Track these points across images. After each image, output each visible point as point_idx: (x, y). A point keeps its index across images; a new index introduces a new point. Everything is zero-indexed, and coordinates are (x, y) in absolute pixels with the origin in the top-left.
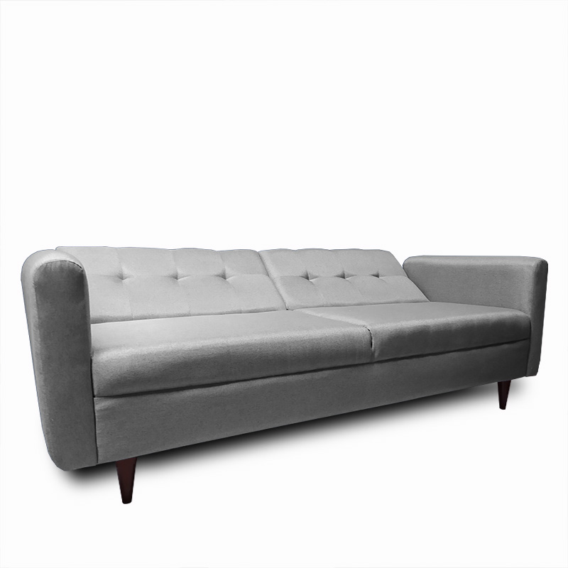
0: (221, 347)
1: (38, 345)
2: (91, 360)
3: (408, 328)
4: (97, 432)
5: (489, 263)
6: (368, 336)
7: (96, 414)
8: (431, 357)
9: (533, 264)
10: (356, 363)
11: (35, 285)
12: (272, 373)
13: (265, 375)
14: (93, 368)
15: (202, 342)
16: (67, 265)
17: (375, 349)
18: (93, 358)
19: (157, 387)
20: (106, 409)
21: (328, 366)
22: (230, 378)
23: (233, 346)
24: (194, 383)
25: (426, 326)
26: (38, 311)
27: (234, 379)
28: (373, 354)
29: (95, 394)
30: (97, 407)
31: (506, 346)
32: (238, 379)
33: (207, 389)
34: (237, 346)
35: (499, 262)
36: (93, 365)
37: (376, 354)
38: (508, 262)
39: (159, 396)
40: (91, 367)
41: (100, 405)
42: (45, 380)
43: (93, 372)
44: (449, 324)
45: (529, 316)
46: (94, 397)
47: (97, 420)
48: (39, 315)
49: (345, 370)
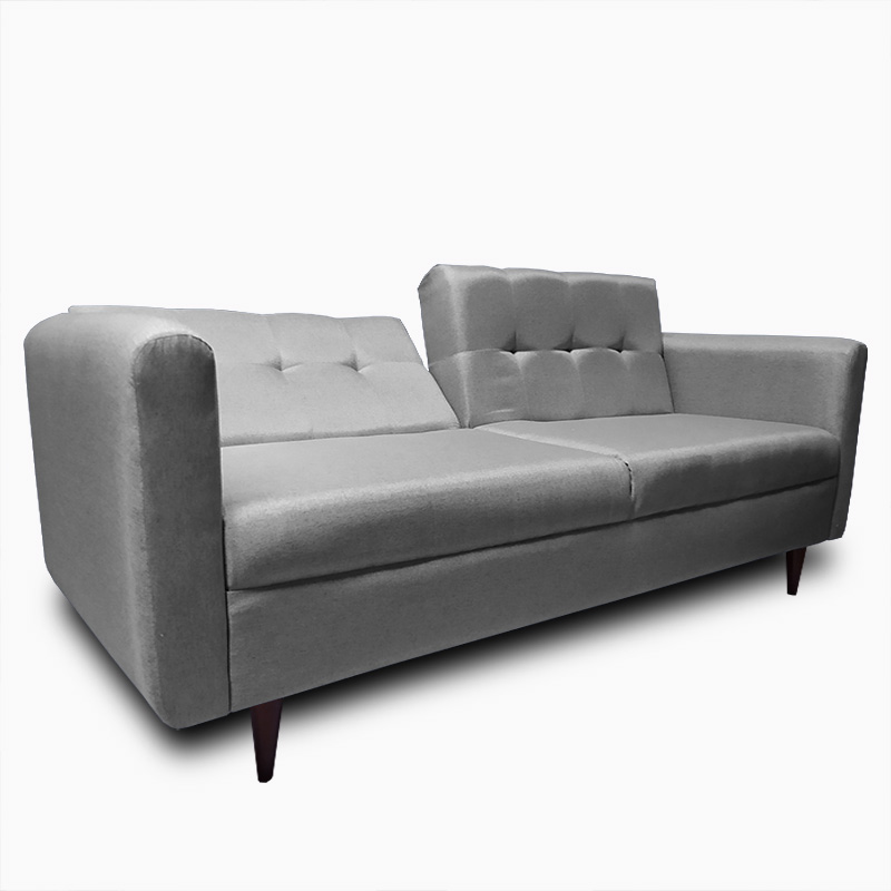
0: (418, 496)
1: (140, 495)
2: (223, 522)
3: (682, 460)
4: (231, 654)
5: (774, 347)
6: (627, 476)
7: (231, 622)
8: (709, 509)
9: (848, 351)
10: (609, 522)
11: (135, 380)
12: (491, 542)
13: (480, 545)
14: (227, 537)
15: (389, 486)
16: (189, 344)
17: (635, 498)
18: (225, 519)
19: (324, 571)
20: (248, 612)
21: (570, 527)
22: (432, 552)
23: (436, 495)
24: (380, 561)
25: (705, 457)
26: (141, 431)
27: (435, 554)
28: (633, 507)
29: (230, 583)
30: (232, 609)
31: (807, 490)
32: (442, 552)
33: (398, 571)
34: (442, 494)
35: (791, 347)
36: (227, 531)
37: (637, 506)
38: (805, 347)
39: (327, 587)
40: (223, 533)
41: (238, 604)
42: (151, 562)
43: (228, 544)
44: (735, 453)
45: (839, 439)
46: (227, 589)
47: (231, 632)
48: (142, 438)
49: (592, 534)
